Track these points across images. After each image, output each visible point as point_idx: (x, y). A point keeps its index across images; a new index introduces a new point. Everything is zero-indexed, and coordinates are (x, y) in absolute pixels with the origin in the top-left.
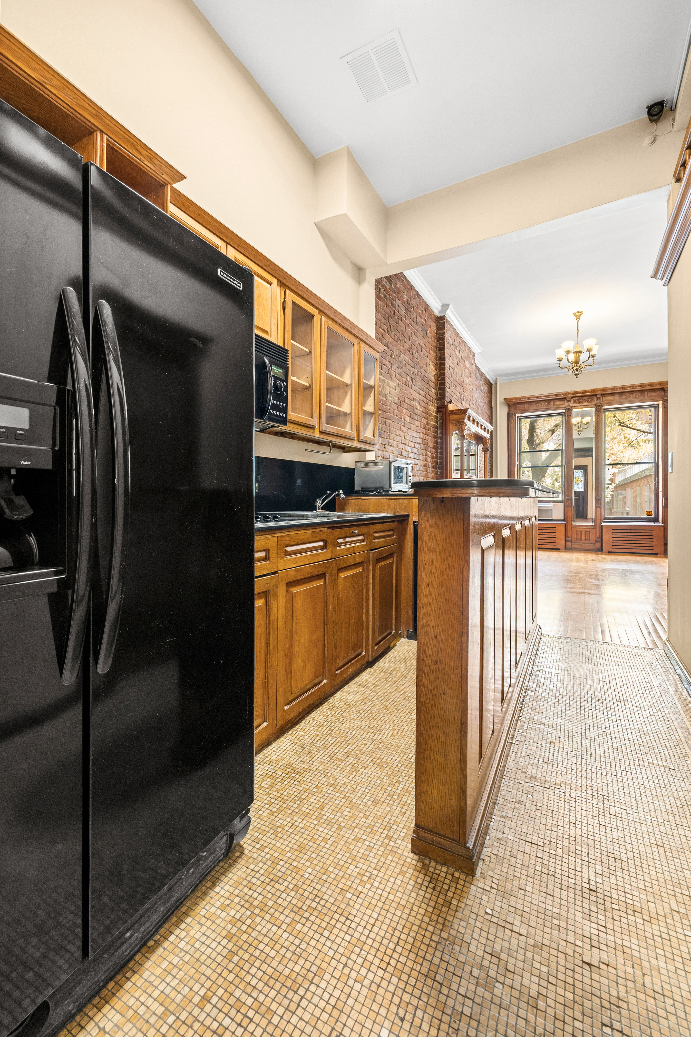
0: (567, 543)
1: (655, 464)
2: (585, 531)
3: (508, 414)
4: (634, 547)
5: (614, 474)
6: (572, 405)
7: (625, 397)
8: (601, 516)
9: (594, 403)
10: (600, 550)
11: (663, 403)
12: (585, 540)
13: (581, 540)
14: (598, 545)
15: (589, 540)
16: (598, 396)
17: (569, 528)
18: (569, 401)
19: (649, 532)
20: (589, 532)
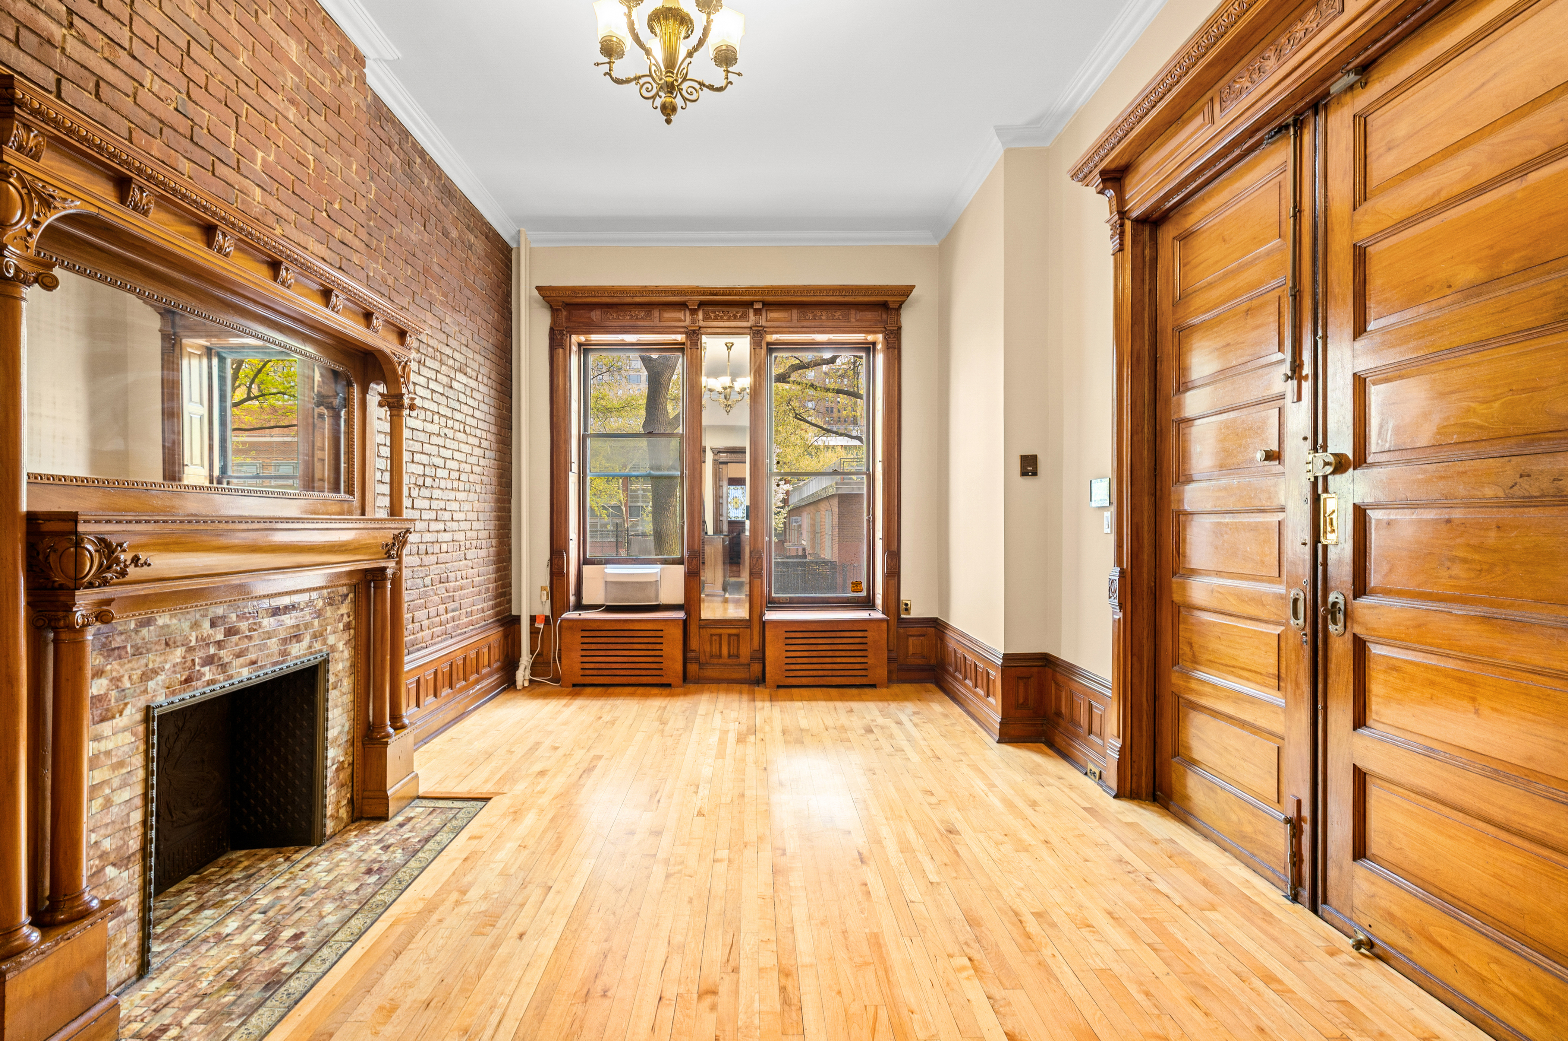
0: (689, 666)
1: (868, 476)
2: (730, 635)
3: (552, 330)
4: (830, 673)
5: (787, 493)
6: (701, 323)
7: (810, 316)
8: (762, 596)
9: (748, 324)
10: (760, 680)
11: (885, 338)
12: (729, 656)
13: (720, 656)
14: (756, 668)
15: (738, 656)
16: (757, 306)
17: (693, 629)
18: (694, 312)
19: (860, 634)
20: (737, 635)
